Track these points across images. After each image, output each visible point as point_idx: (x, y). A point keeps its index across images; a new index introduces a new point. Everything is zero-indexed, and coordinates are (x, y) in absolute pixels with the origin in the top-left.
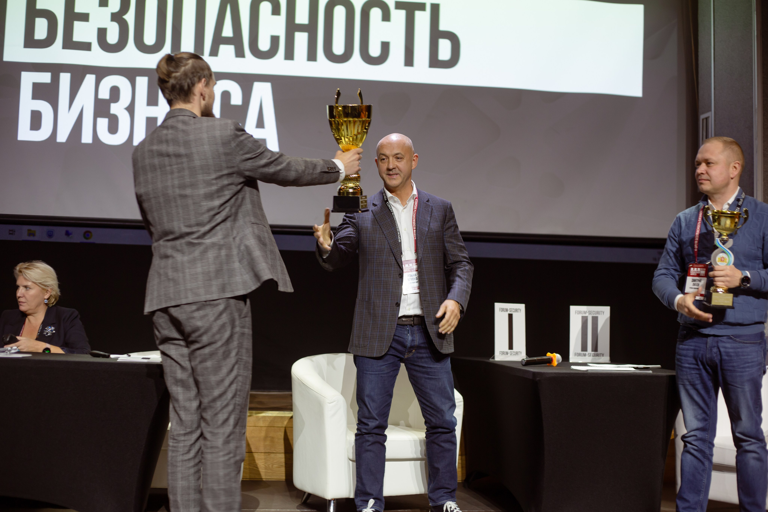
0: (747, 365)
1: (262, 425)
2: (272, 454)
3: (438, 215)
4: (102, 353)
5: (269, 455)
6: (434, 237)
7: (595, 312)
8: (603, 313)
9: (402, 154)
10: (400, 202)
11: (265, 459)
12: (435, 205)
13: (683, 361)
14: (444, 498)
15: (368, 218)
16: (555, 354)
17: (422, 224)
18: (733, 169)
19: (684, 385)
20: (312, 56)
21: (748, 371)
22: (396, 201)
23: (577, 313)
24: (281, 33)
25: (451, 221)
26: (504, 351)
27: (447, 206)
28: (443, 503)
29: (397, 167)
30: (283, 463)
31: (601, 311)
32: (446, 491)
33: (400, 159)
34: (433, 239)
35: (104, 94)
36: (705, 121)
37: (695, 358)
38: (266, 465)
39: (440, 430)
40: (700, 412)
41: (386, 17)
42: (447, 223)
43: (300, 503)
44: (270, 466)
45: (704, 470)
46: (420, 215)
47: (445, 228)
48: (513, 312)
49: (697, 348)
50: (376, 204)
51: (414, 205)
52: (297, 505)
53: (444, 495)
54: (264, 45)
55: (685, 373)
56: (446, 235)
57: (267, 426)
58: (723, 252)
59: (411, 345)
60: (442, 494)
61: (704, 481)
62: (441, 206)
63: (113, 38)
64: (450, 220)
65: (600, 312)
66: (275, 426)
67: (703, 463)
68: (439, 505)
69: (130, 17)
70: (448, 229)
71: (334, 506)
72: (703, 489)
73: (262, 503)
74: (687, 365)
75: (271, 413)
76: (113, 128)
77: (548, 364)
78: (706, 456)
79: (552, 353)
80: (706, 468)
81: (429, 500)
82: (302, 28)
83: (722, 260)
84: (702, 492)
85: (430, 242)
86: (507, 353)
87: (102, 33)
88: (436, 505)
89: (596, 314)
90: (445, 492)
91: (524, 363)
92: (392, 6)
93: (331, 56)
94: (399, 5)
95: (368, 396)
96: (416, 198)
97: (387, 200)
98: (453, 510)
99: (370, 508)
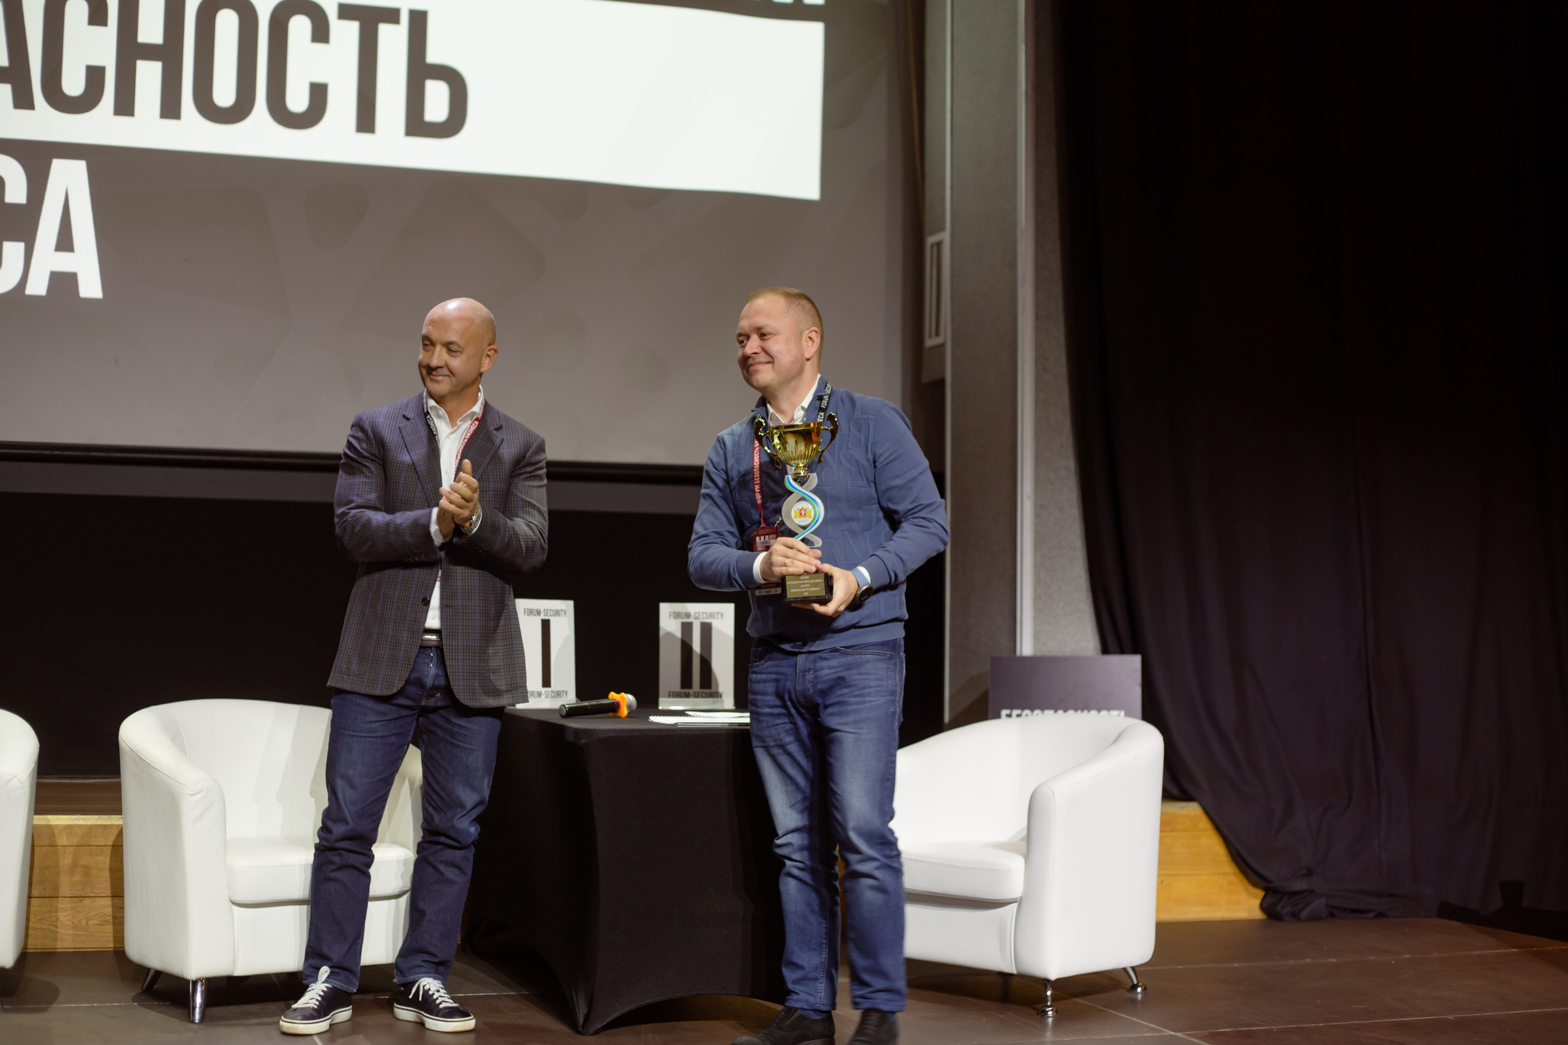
1: (65, 843)
2: (87, 898)
5: (81, 901)
7: (706, 614)
8: (722, 616)
10: (448, 421)
11: (73, 909)
13: (759, 704)
14: (423, 970)
16: (623, 694)
18: (807, 342)
19: (766, 748)
20: (170, 108)
22: (442, 417)
23: (672, 617)
24: (108, 59)
26: (534, 690)
28: (416, 979)
30: (109, 916)
31: (718, 613)
32: (427, 957)
33: (454, 352)
36: (935, 248)
37: (779, 695)
38: (75, 921)
39: (443, 839)
40: (800, 796)
41: (321, 34)
43: (139, 991)
44: (84, 922)
48: (551, 616)
49: (780, 677)
50: (408, 416)
51: (469, 430)
52: (133, 994)
53: (422, 964)
54: (73, 84)
55: (766, 725)
57: (75, 844)
58: (802, 499)
59: (433, 683)
60: (418, 962)
65: (715, 614)
66: (92, 843)
67: (817, 894)
68: (409, 981)
71: (202, 992)
73: (64, 993)
74: (767, 710)
75: (82, 819)
77: (610, 714)
79: (618, 692)
80: (824, 902)
81: (395, 971)
82: (150, 52)
83: (802, 513)
86: (539, 694)
88: (404, 982)
89: (707, 619)
90: (425, 959)
91: (564, 713)
92: (332, 13)
93: (209, 110)
94: (347, 12)
95: (343, 777)
96: (475, 420)
97: (428, 413)
98: (434, 994)
99: (323, 983)
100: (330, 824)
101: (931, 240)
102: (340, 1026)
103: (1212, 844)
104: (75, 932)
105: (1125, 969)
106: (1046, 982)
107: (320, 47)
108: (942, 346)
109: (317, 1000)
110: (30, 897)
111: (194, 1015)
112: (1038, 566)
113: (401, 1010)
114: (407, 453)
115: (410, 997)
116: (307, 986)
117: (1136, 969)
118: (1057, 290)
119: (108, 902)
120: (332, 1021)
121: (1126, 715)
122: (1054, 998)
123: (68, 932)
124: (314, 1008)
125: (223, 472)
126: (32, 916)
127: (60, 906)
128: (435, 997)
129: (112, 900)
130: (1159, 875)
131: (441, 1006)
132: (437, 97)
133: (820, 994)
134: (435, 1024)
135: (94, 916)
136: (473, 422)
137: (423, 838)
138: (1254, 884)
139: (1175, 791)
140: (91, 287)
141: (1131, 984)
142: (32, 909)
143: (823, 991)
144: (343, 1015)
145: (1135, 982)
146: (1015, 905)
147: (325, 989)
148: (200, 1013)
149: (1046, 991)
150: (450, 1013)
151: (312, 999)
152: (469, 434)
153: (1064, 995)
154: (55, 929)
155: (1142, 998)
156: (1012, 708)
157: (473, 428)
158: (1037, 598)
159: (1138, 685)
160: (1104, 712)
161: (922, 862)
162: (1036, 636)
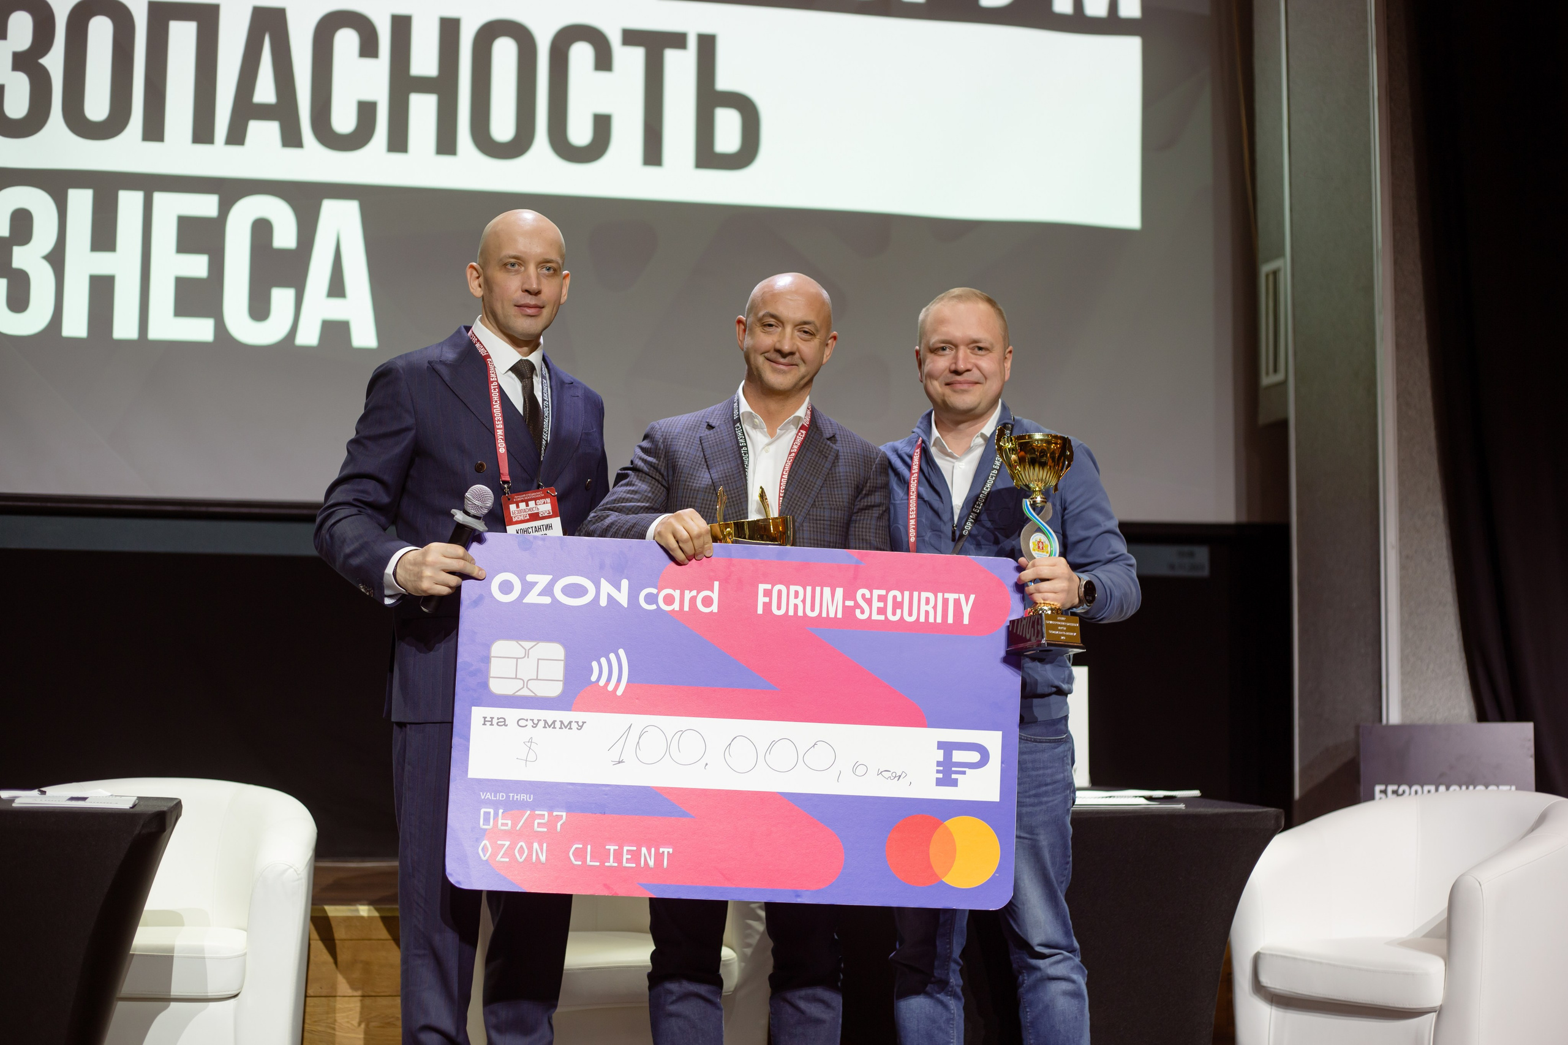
0: (1044, 789)
3: (847, 472)
6: (824, 520)
9: (815, 325)
10: (766, 430)
12: (847, 449)
15: (686, 454)
17: (801, 487)
20: (446, 144)
22: (757, 426)
24: (380, 94)
25: (877, 494)
27: (874, 458)
29: (799, 350)
33: (808, 334)
34: (820, 524)
36: (1271, 278)
41: (604, 61)
42: (867, 495)
46: (801, 466)
47: (858, 507)
50: (713, 425)
51: (794, 442)
54: (344, 120)
56: (856, 521)
58: (1039, 530)
62: (859, 456)
63: (17, 105)
64: (875, 491)
69: (54, 62)
70: (865, 509)
76: (18, 300)
82: (424, 85)
85: (812, 529)
92: (615, 38)
93: (486, 145)
94: (631, 37)
96: (801, 428)
97: (739, 420)
101: (1265, 269)
108: (1284, 383)
110: (306, 996)
112: (1404, 624)
114: (707, 471)
118: (1420, 317)
121: (1517, 789)
126: (307, 1017)
127: (338, 1006)
132: (728, 126)
136: (799, 432)
140: (364, 335)
146: (1433, 1016)
152: (796, 447)
154: (332, 1032)
156: (1387, 783)
157: (800, 440)
158: (1404, 659)
159: (1531, 756)
160: (1492, 788)
161: (1321, 963)
162: (1404, 703)
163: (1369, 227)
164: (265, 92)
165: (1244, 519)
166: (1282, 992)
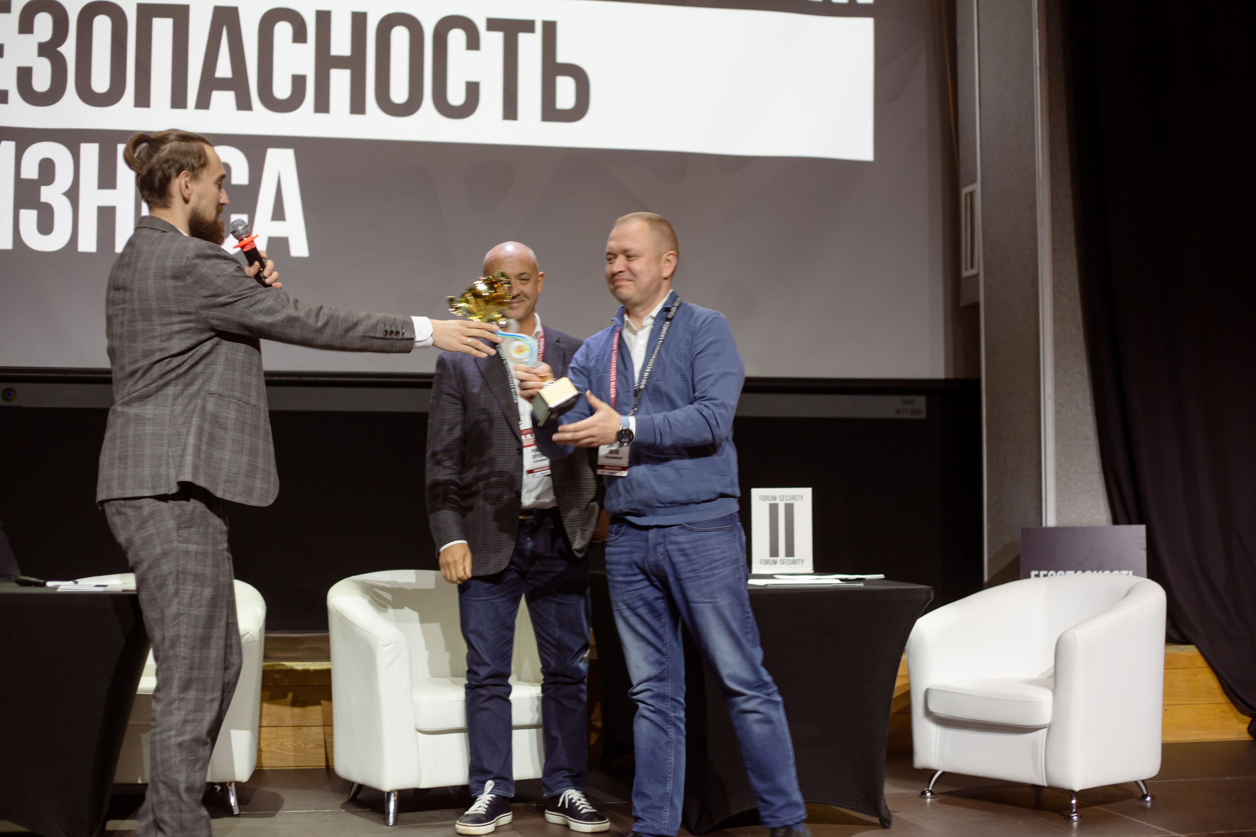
0: (715, 564)
1: (288, 684)
2: (304, 727)
4: (33, 579)
5: (300, 729)
7: (789, 496)
8: (802, 498)
9: (528, 274)
11: (293, 736)
12: (569, 347)
13: (614, 573)
14: (565, 784)
18: (665, 263)
20: (358, 106)
21: (719, 573)
23: (763, 498)
24: (308, 69)
28: (561, 792)
29: (522, 292)
30: (322, 741)
31: (799, 496)
32: (566, 774)
33: (525, 280)
35: (30, 171)
36: (969, 197)
38: (295, 745)
39: (561, 679)
40: (651, 650)
41: (473, 43)
43: (346, 800)
44: (302, 746)
45: (667, 743)
49: (634, 549)
52: (341, 802)
53: (564, 780)
54: (282, 89)
55: (619, 592)
57: (295, 684)
59: (531, 553)
60: (560, 778)
61: (669, 761)
63: (42, 82)
66: (308, 684)
67: (665, 732)
68: (556, 794)
69: (69, 49)
71: (395, 801)
72: (670, 773)
73: (287, 802)
76: (46, 226)
78: (670, 719)
80: (672, 738)
81: (543, 785)
82: (341, 62)
84: (669, 779)
87: (24, 75)
88: (552, 794)
89: (790, 500)
90: (564, 775)
92: (481, 26)
93: (387, 106)
94: (493, 24)
95: (473, 632)
96: (540, 338)
98: (576, 802)
99: (489, 794)
100: (475, 668)
101: (965, 190)
102: (502, 827)
103: (1207, 679)
104: (296, 754)
105: (1136, 782)
106: (1071, 792)
107: (473, 53)
108: (976, 276)
109: (485, 808)
110: (260, 727)
111: (388, 819)
112: (1058, 454)
113: (552, 816)
115: (559, 805)
116: (476, 798)
117: (1146, 782)
118: (1070, 228)
119: (320, 730)
120: (497, 824)
121: (1134, 574)
122: (1078, 806)
123: (290, 754)
124: (482, 814)
125: (405, 391)
126: (262, 741)
127: (284, 733)
128: (577, 804)
129: (324, 729)
130: (1164, 705)
131: (583, 812)
132: (566, 89)
133: (664, 821)
134: (578, 826)
135: (310, 741)
137: (544, 680)
138: (1243, 712)
139: (1176, 636)
140: (299, 248)
141: (1142, 795)
142: (263, 736)
143: (667, 818)
144: (505, 819)
145: (1145, 793)
146: (1045, 731)
147: (491, 799)
148: (394, 818)
149: (1072, 799)
150: (589, 818)
151: (479, 807)
153: (1086, 803)
154: (279, 752)
155: (1151, 806)
156: (1040, 570)
158: (1058, 479)
159: (1144, 549)
160: (1116, 572)
161: (969, 695)
162: (1059, 511)
163: (1033, 163)
164: (224, 69)
165: (951, 376)
166: (946, 716)
